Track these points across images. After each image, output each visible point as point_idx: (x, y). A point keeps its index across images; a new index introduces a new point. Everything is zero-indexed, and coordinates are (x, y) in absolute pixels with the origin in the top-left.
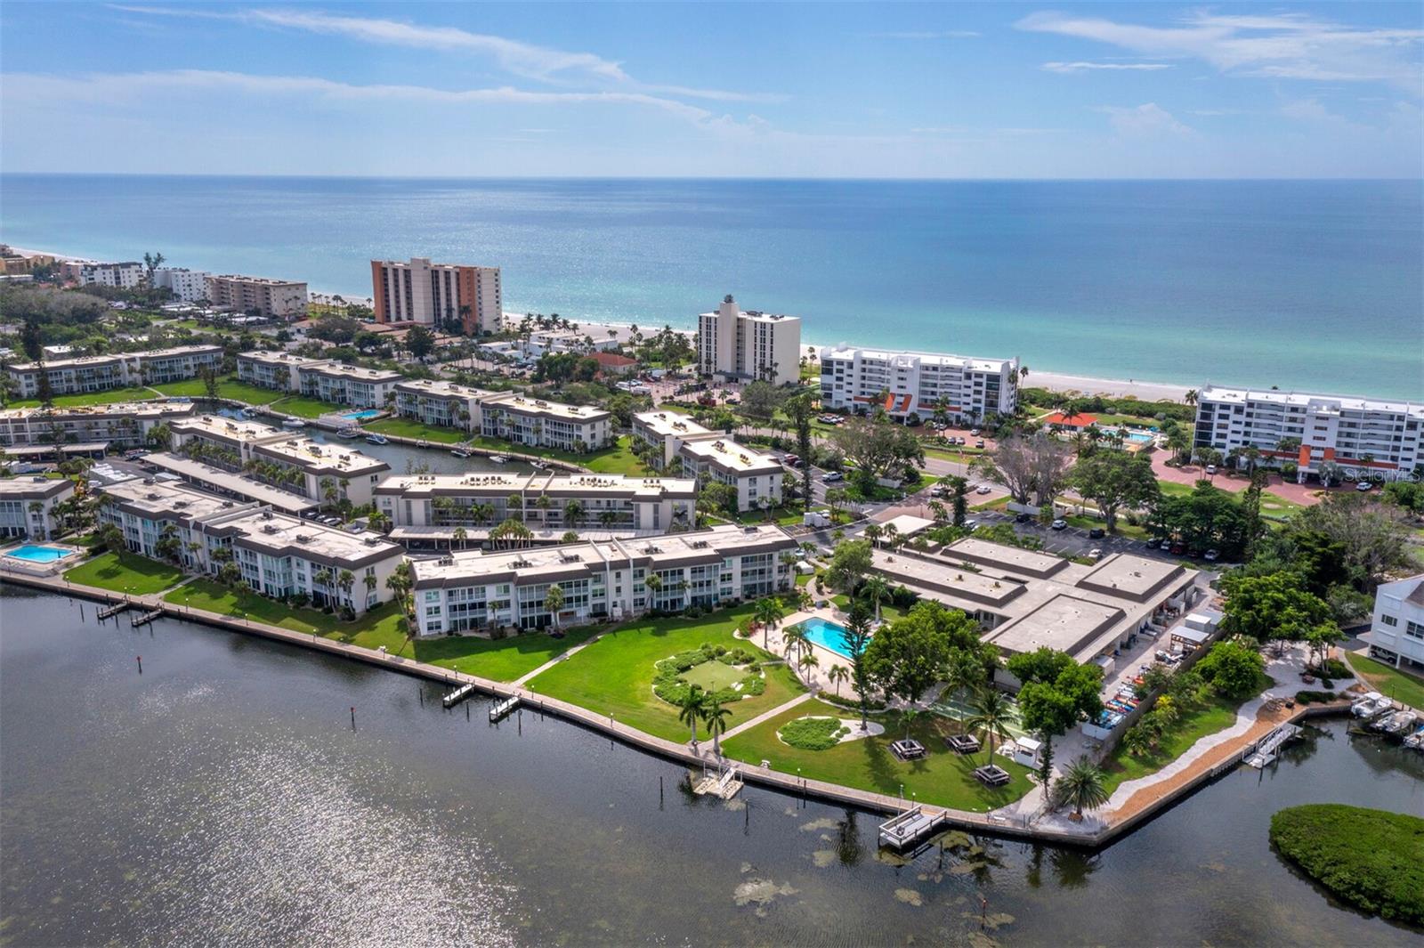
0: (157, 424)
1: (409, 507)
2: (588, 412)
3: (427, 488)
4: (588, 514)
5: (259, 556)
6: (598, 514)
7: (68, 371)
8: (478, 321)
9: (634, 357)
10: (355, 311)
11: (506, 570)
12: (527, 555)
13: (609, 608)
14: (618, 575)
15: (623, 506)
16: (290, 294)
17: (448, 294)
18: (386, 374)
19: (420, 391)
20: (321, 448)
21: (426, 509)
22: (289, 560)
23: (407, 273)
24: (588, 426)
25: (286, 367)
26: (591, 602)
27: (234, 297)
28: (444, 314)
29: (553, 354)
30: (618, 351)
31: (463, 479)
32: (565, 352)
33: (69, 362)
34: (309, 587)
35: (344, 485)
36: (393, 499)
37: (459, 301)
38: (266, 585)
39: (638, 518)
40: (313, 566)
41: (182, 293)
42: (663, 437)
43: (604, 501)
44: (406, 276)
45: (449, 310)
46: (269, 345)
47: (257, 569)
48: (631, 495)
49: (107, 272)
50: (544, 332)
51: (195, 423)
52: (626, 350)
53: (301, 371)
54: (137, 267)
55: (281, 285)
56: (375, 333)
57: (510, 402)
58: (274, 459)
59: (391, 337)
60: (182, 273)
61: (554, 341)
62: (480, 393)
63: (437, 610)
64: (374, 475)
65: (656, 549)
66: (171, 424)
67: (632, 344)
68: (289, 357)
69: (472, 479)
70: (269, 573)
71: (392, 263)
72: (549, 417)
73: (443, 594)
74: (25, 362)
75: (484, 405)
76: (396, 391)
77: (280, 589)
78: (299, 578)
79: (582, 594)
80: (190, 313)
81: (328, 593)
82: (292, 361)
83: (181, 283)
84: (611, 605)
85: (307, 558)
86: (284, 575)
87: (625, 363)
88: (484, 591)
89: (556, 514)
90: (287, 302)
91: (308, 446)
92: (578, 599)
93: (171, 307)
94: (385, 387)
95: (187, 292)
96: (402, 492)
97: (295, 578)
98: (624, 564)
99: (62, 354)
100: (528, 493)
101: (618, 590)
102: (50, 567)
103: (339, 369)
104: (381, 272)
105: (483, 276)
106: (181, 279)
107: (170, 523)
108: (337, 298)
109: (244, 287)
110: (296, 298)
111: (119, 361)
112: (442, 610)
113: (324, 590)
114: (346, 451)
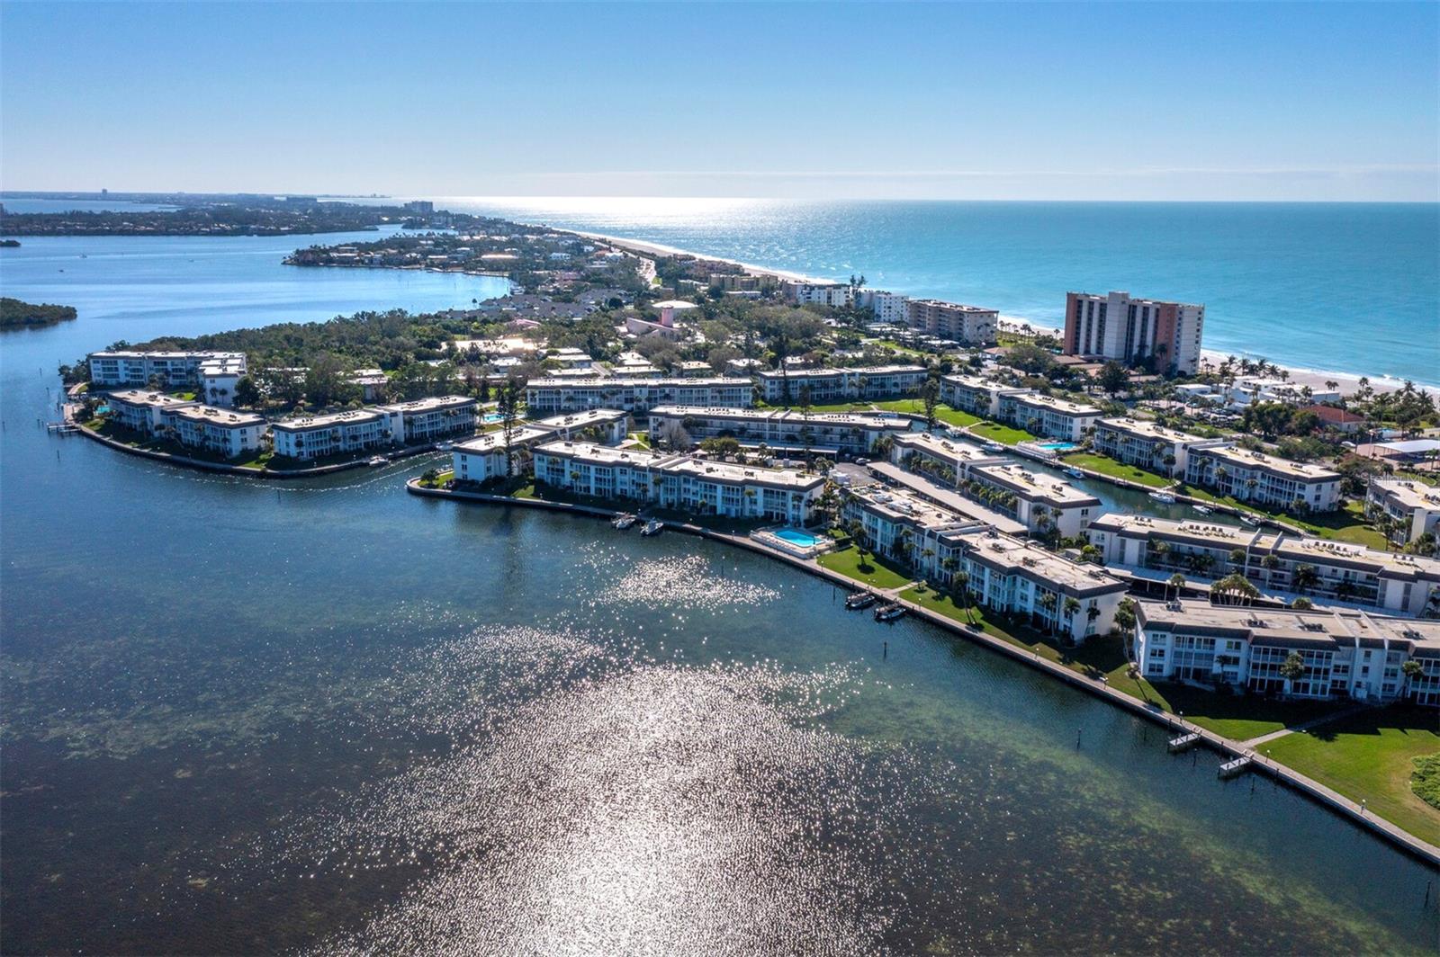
0: (880, 436)
1: (1123, 545)
2: (1313, 470)
3: (1144, 530)
4: (1321, 582)
5: (987, 571)
6: (1332, 584)
7: (802, 380)
8: (1172, 360)
9: (1362, 415)
10: (1045, 341)
11: (1239, 626)
12: (1261, 615)
13: (1351, 688)
14: (1368, 655)
15: (1364, 580)
16: (982, 321)
17: (1144, 331)
18: (1085, 409)
19: (1122, 430)
20: (1033, 476)
21: (1141, 550)
22: (1015, 579)
23: (1103, 307)
24: (1314, 486)
25: (987, 392)
26: (1332, 676)
27: (929, 322)
28: (1135, 351)
29: (1262, 402)
30: (1340, 404)
31: (1179, 525)
32: (1277, 402)
33: (803, 373)
34: (1030, 607)
35: (1057, 514)
36: (1107, 534)
37: (1155, 339)
38: (989, 599)
39: (1384, 596)
40: (1038, 588)
41: (882, 314)
42: (1412, 509)
43: (1341, 571)
44: (1101, 310)
45: (1142, 346)
46: (966, 369)
47: (983, 582)
48: (1376, 569)
49: (822, 291)
50: (1248, 377)
51: (915, 438)
52: (1351, 405)
53: (1001, 397)
54: (846, 289)
55: (974, 312)
56: (1067, 366)
57: (1221, 451)
58: (988, 481)
59: (1084, 371)
60: (884, 296)
61: (1263, 388)
62: (1188, 438)
63: (1162, 653)
64: (1085, 508)
65: (1417, 634)
66: (894, 437)
67: (1358, 398)
68: (989, 383)
69: (1192, 527)
70: (995, 589)
71: (1088, 296)
72: (1266, 472)
73: (1170, 637)
74: (769, 370)
75: (1192, 451)
76: (1096, 427)
77: (1002, 605)
78: (1022, 598)
79: (1323, 667)
80: (891, 333)
81: (1049, 617)
82: (993, 387)
83: (883, 305)
84: (1354, 684)
85: (1033, 581)
86: (1009, 592)
87: (1351, 420)
88: (1213, 642)
89: (1282, 576)
90: (979, 328)
91: (1020, 472)
92: (1318, 671)
93: (875, 327)
94: (1083, 422)
95: (887, 314)
96: (1118, 530)
97: (1018, 597)
98: (1377, 644)
99: (796, 365)
100: (1253, 550)
101: (1365, 670)
102: (808, 551)
103: (1038, 399)
104: (1076, 304)
105: (1185, 313)
106: (883, 301)
107: (906, 528)
108: (1026, 327)
109: (939, 311)
110: (987, 325)
111: (842, 374)
112: (1166, 654)
113: (1047, 614)
114: (1058, 482)
